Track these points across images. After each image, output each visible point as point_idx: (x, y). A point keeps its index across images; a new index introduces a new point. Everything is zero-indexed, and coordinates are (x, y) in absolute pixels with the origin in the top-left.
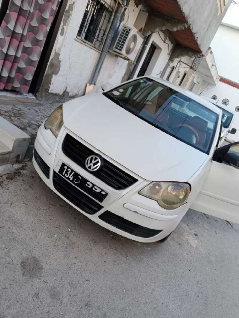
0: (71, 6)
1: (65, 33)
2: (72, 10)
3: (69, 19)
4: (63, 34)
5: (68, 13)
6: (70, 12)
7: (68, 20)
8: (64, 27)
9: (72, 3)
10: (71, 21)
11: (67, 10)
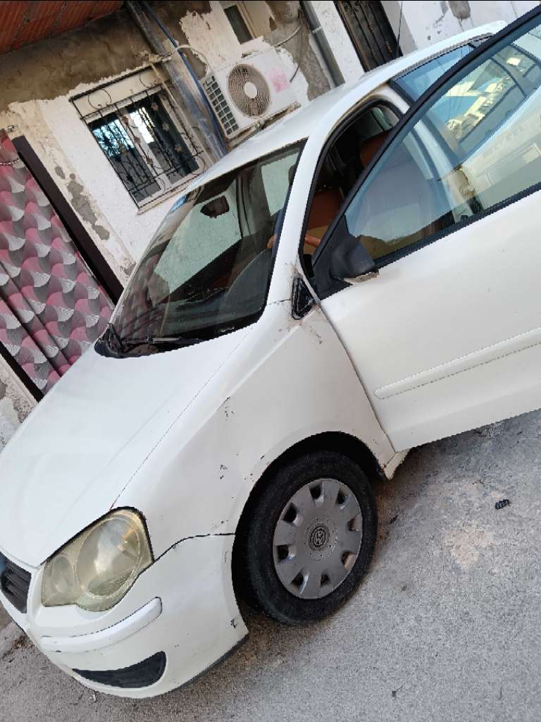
0: (72, 187)
1: (109, 230)
2: (81, 188)
3: (92, 205)
4: (108, 233)
5: (81, 199)
6: (81, 194)
7: (92, 208)
8: (97, 223)
9: (70, 180)
10: (98, 203)
11: (72, 201)
